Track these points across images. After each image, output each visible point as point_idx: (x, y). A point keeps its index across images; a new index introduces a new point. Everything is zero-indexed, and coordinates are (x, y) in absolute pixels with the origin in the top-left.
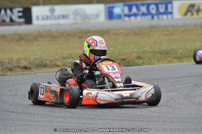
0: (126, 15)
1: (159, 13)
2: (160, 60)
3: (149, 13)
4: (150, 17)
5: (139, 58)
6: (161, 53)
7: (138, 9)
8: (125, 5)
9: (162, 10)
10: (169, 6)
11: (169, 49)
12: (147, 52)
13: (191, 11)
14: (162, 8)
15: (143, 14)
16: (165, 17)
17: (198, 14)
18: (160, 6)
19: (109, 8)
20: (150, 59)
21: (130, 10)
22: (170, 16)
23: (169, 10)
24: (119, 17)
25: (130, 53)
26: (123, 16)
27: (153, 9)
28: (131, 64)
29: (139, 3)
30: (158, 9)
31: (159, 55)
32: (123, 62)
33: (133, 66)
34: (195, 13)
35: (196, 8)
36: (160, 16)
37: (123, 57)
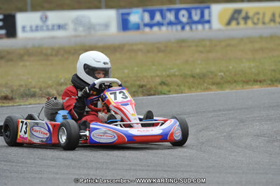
0: (146, 25)
1: (191, 22)
2: (193, 87)
3: (178, 21)
4: (179, 27)
5: (163, 83)
6: (193, 77)
7: (163, 16)
8: (144, 11)
9: (196, 17)
10: (206, 12)
11: (204, 71)
12: (175, 75)
13: (237, 19)
14: (196, 15)
15: (170, 23)
16: (200, 27)
17: (246, 23)
18: (193, 12)
19: (123, 14)
20: (178, 86)
21: (152, 17)
22: (207, 26)
23: (206, 17)
24: (137, 27)
25: (151, 76)
26: (142, 26)
27: (183, 16)
28: (152, 92)
29: (164, 7)
30: (190, 16)
31: (191, 80)
32: (141, 89)
33: (154, 95)
34: (242, 22)
35: (243, 14)
36: (194, 26)
37: (142, 83)
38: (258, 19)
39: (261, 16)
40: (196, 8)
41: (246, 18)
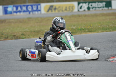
0: (14, 12)
2: (35, 36)
3: (27, 10)
4: (28, 13)
5: (23, 34)
6: (35, 32)
7: (21, 8)
8: (14, 6)
9: (35, 9)
10: (39, 7)
11: (39, 30)
12: (27, 31)
13: (51, 9)
14: (35, 7)
15: (24, 11)
16: (36, 13)
17: (55, 11)
18: (34, 7)
19: (5, 8)
20: (29, 35)
21: (17, 9)
22: (39, 12)
23: (39, 9)
24: (11, 13)
25: (18, 32)
26: (13, 12)
27: (30, 8)
28: (18, 38)
29: (22, 5)
30: (32, 8)
31: (34, 33)
32: (14, 37)
33: (19, 39)
34: (53, 10)
35: (54, 7)
36: (34, 12)
37: (14, 34)
38: (60, 9)
39: (61, 8)
40: (35, 5)
41: (55, 9)
